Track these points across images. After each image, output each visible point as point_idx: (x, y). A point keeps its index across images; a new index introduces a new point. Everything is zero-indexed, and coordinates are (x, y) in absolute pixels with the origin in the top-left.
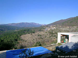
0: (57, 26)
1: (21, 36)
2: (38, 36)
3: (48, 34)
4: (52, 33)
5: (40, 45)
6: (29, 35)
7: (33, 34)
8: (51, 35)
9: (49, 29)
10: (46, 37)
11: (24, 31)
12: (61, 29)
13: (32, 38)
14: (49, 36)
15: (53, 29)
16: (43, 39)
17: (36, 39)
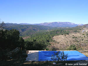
1: (53, 36)
5: (75, 49)
6: (62, 36)
9: (87, 30)
10: (83, 40)
11: (57, 31)
13: (66, 40)
14: (87, 39)
16: (79, 42)
17: (71, 41)
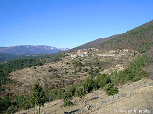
0: (90, 50)
2: (49, 71)
3: (72, 67)
4: (81, 64)
6: (29, 69)
7: (39, 68)
8: (77, 69)
9: (73, 56)
10: (67, 73)
12: (99, 55)
13: (36, 76)
14: (74, 71)
15: (82, 56)
16: (61, 78)
17: (45, 78)
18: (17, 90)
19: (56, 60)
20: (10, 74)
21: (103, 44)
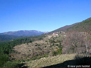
2: (36, 46)
4: (54, 41)
6: (24, 45)
7: (30, 44)
8: (52, 44)
9: (50, 37)
10: (46, 47)
11: (21, 40)
12: (65, 36)
13: (28, 49)
14: (50, 46)
15: (55, 36)
17: (33, 50)
18: (18, 57)
19: (41, 39)
20: (14, 47)
21: (68, 29)
